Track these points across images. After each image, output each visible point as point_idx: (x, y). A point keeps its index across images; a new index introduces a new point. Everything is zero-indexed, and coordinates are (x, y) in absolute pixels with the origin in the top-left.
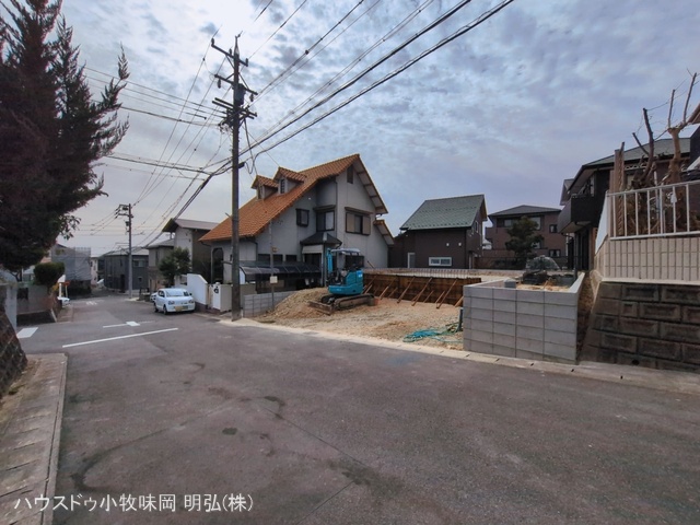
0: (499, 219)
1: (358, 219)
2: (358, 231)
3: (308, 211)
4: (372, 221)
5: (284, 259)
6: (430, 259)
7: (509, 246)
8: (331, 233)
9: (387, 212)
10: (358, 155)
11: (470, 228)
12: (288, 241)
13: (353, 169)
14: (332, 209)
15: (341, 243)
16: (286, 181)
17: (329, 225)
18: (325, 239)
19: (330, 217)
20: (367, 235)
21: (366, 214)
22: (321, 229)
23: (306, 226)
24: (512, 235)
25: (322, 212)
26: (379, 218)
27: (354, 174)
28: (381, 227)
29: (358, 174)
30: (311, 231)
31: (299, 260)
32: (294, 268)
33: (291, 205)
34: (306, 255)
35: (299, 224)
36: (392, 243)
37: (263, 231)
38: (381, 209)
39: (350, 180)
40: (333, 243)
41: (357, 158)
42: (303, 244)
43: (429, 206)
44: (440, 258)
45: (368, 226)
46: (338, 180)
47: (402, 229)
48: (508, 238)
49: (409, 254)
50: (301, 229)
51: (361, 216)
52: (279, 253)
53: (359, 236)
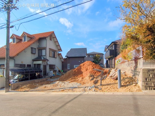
0: (89, 55)
1: (53, 53)
2: (53, 56)
3: (36, 49)
4: (57, 53)
5: (26, 66)
6: (74, 66)
8: (44, 57)
9: (62, 51)
10: (54, 32)
13: (52, 36)
14: (45, 48)
15: (48, 60)
16: (26, 37)
17: (44, 54)
18: (42, 59)
19: (44, 52)
20: (56, 58)
21: (56, 51)
23: (35, 54)
25: (40, 50)
26: (60, 53)
27: (52, 38)
28: (60, 56)
30: (36, 56)
31: (32, 66)
32: (31, 69)
33: (29, 46)
34: (35, 64)
35: (32, 53)
38: (60, 50)
39: (51, 39)
40: (45, 60)
42: (34, 60)
43: (72, 50)
44: (77, 65)
45: (56, 55)
46: (47, 39)
47: (66, 56)
49: (68, 64)
50: (33, 55)
51: (54, 51)
52: (24, 63)
53: (54, 58)
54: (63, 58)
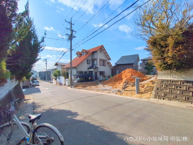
0: (144, 61)
1: (103, 62)
2: (103, 65)
3: (90, 60)
4: (107, 62)
5: (84, 72)
7: (146, 68)
8: (96, 66)
9: (111, 60)
11: (134, 64)
12: (85, 68)
13: (102, 49)
14: (96, 59)
15: (98, 68)
16: (84, 53)
17: (95, 64)
18: (94, 67)
19: (95, 61)
20: (106, 66)
21: (105, 60)
22: (93, 65)
23: (89, 64)
24: (146, 65)
25: (93, 60)
26: (109, 61)
28: (109, 64)
29: (103, 50)
30: (91, 65)
31: (87, 72)
32: (86, 75)
33: (85, 59)
34: (89, 71)
35: (87, 63)
36: (112, 68)
37: (78, 65)
38: (109, 59)
39: (101, 52)
40: (96, 68)
41: (103, 46)
42: (89, 68)
43: (123, 58)
45: (106, 63)
46: (97, 52)
47: (115, 64)
48: (145, 66)
49: (117, 71)
50: (88, 65)
51: (104, 61)
52: (82, 71)
53: (103, 66)
54: (112, 66)
